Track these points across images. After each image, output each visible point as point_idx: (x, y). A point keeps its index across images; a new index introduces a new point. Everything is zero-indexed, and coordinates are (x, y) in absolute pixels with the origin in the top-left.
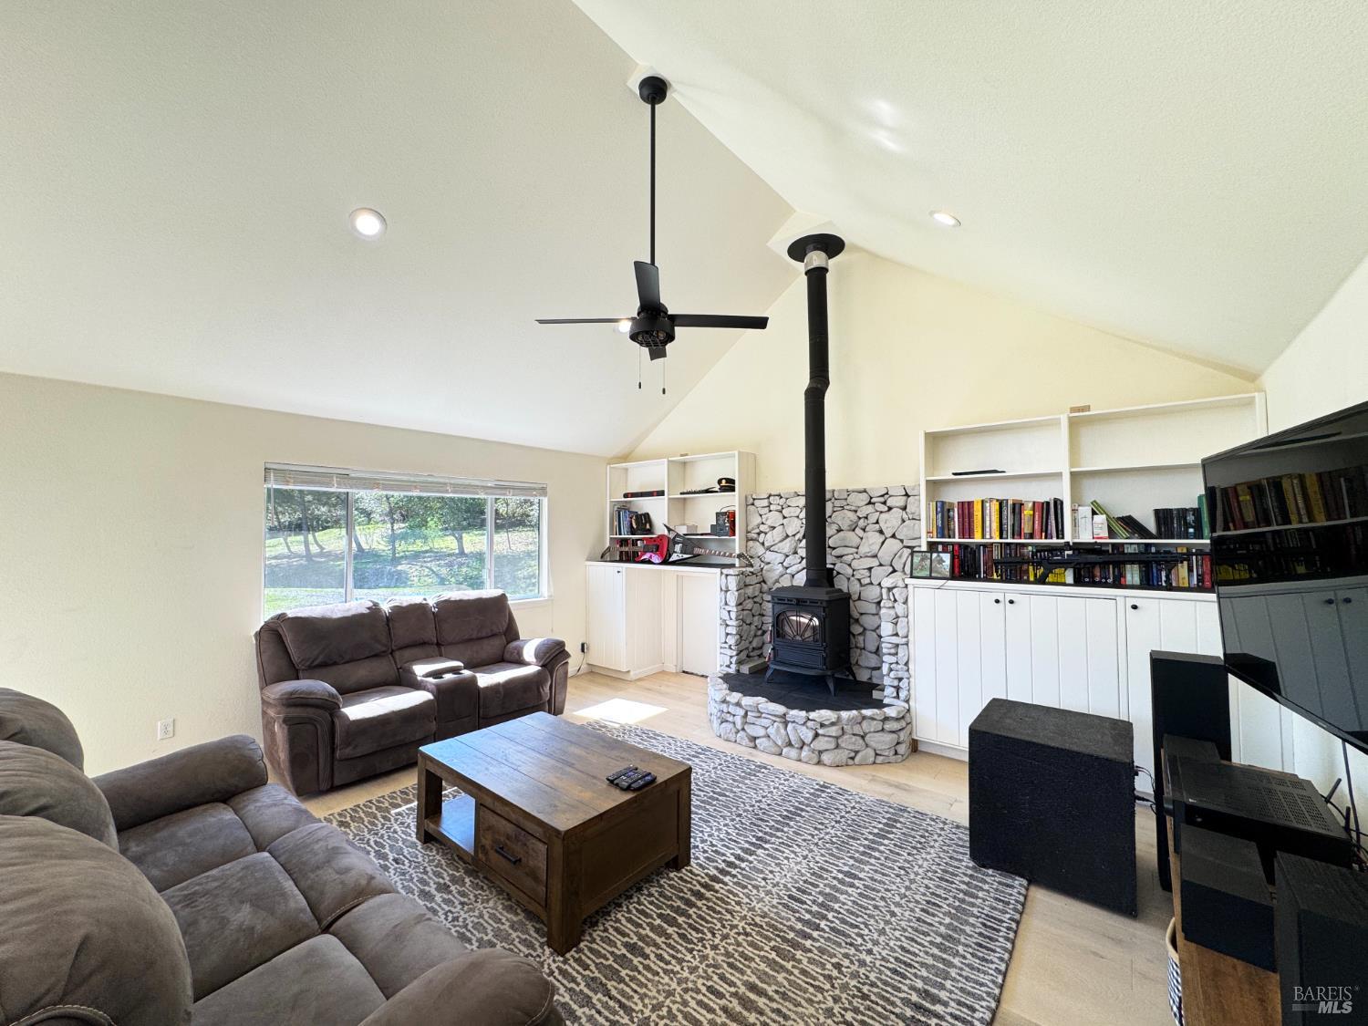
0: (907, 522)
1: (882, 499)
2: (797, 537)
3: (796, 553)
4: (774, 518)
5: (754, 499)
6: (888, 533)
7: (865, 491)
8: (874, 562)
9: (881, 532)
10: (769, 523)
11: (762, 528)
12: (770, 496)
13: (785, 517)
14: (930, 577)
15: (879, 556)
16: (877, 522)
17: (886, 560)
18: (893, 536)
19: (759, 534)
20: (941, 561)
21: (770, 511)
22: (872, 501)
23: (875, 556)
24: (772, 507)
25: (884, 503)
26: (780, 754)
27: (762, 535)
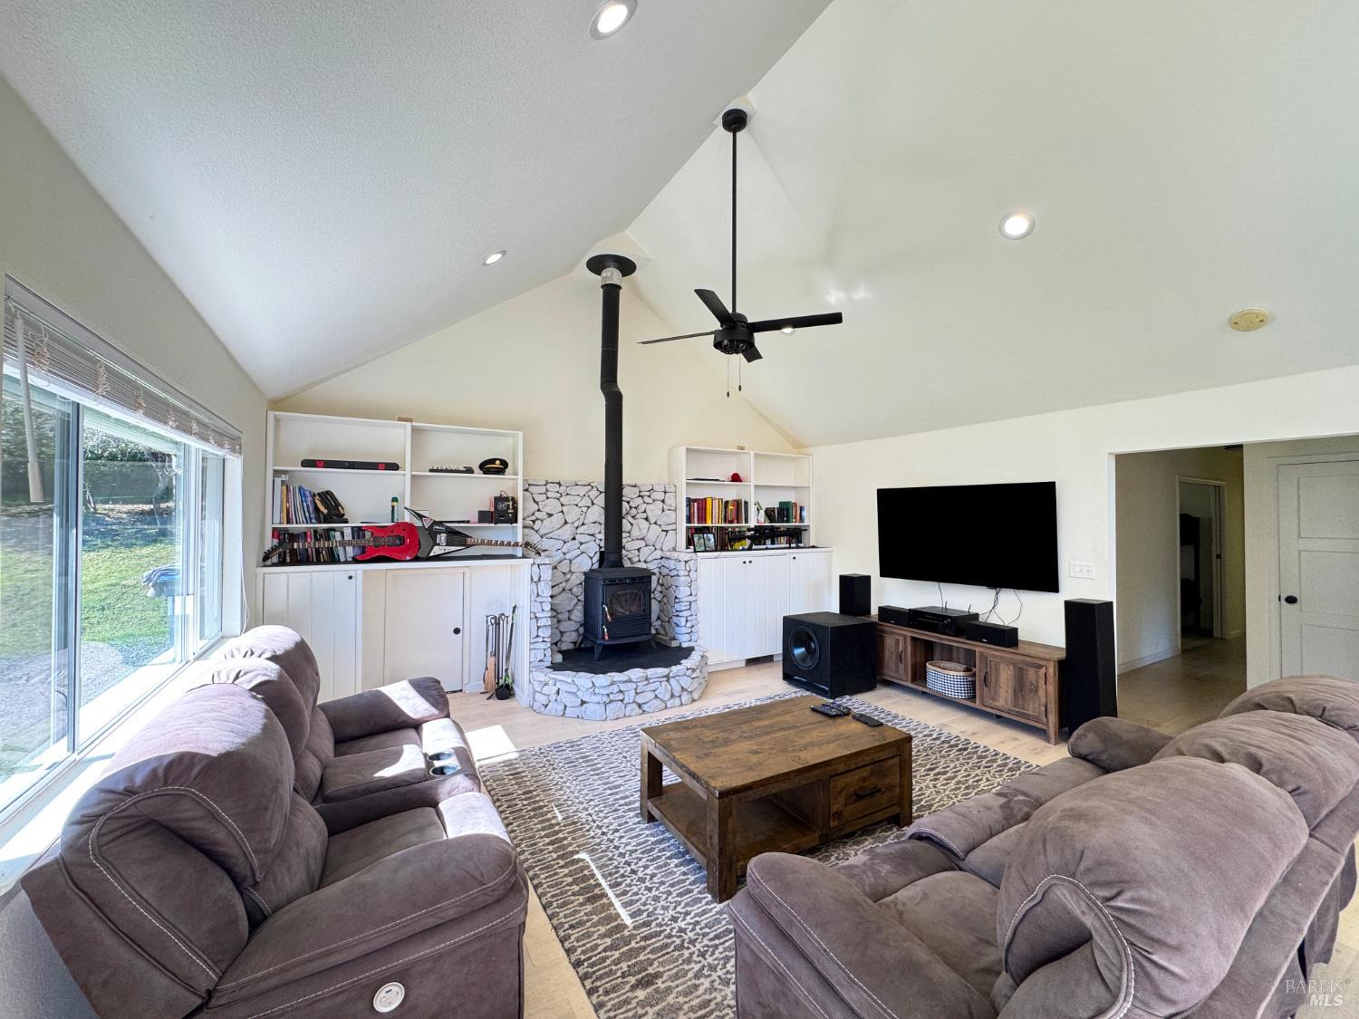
0: (666, 512)
1: (648, 493)
2: (576, 525)
3: (574, 539)
4: (552, 506)
5: (530, 485)
6: (652, 521)
7: (635, 486)
8: (642, 544)
9: (647, 519)
10: (548, 510)
11: (538, 515)
12: (547, 483)
13: (562, 505)
14: (705, 551)
15: (646, 539)
16: (645, 512)
17: (651, 542)
18: (655, 523)
19: (534, 522)
20: (709, 540)
21: (548, 498)
22: (641, 494)
23: (643, 539)
24: (549, 494)
25: (649, 496)
26: (666, 708)
27: (538, 522)
